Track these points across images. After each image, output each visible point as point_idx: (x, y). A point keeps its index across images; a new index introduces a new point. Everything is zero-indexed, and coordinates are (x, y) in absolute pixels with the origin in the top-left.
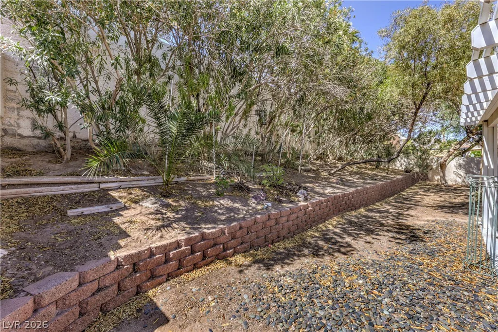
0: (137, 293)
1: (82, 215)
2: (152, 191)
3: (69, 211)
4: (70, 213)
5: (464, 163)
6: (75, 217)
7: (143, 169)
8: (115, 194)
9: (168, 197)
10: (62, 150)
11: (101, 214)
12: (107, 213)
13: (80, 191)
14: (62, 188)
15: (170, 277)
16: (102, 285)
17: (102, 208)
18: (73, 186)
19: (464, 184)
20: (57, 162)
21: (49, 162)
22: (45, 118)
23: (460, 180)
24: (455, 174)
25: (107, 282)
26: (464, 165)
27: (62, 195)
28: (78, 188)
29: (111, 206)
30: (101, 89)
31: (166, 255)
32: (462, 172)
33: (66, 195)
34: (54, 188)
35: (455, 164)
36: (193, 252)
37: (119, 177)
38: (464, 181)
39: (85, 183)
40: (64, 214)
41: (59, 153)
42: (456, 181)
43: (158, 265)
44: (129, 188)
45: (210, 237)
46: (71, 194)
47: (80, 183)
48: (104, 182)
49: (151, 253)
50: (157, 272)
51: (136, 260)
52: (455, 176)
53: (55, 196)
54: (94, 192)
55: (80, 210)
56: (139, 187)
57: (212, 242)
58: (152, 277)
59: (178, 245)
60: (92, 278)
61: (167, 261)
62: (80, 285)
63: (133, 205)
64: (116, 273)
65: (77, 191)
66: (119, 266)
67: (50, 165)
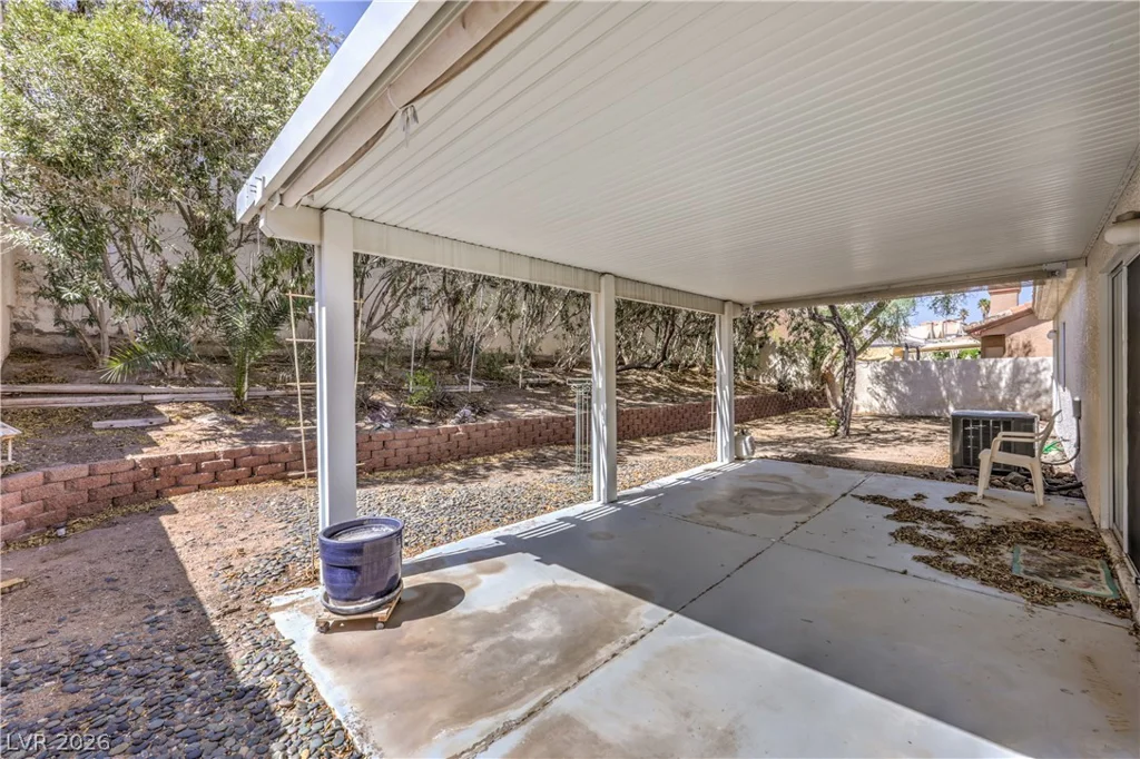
0: (157, 497)
1: (111, 428)
2: (219, 406)
3: (94, 423)
4: (96, 425)
5: (883, 372)
6: (101, 430)
7: (216, 378)
8: (162, 408)
9: (239, 414)
10: (95, 352)
11: (135, 429)
12: (143, 428)
13: (115, 403)
14: (90, 398)
15: (200, 487)
16: (114, 481)
17: (139, 422)
18: (105, 397)
19: (883, 411)
20: (89, 367)
21: (78, 367)
22: (70, 311)
23: (877, 405)
24: (870, 393)
25: (120, 479)
26: (884, 376)
27: (90, 408)
28: (112, 400)
29: (151, 420)
30: (148, 269)
31: (198, 465)
32: (880, 390)
33: (95, 408)
34: (80, 399)
35: (870, 373)
36: (235, 466)
37: (174, 387)
38: (883, 407)
39: (122, 394)
40: (88, 427)
41: (93, 356)
42: (871, 406)
43: (185, 474)
44: (186, 402)
45: (263, 452)
46: (102, 408)
47: (116, 394)
48: (150, 394)
49: (177, 461)
50: (183, 480)
51: (156, 465)
52: (869, 396)
53: (81, 408)
54: (134, 405)
55: (109, 422)
56: (203, 402)
57: (266, 460)
58: (177, 484)
59: (215, 456)
60: (102, 472)
61: (198, 471)
62: (90, 475)
63: (182, 421)
64: (131, 474)
65: (111, 403)
66: (135, 467)
67: (78, 372)
